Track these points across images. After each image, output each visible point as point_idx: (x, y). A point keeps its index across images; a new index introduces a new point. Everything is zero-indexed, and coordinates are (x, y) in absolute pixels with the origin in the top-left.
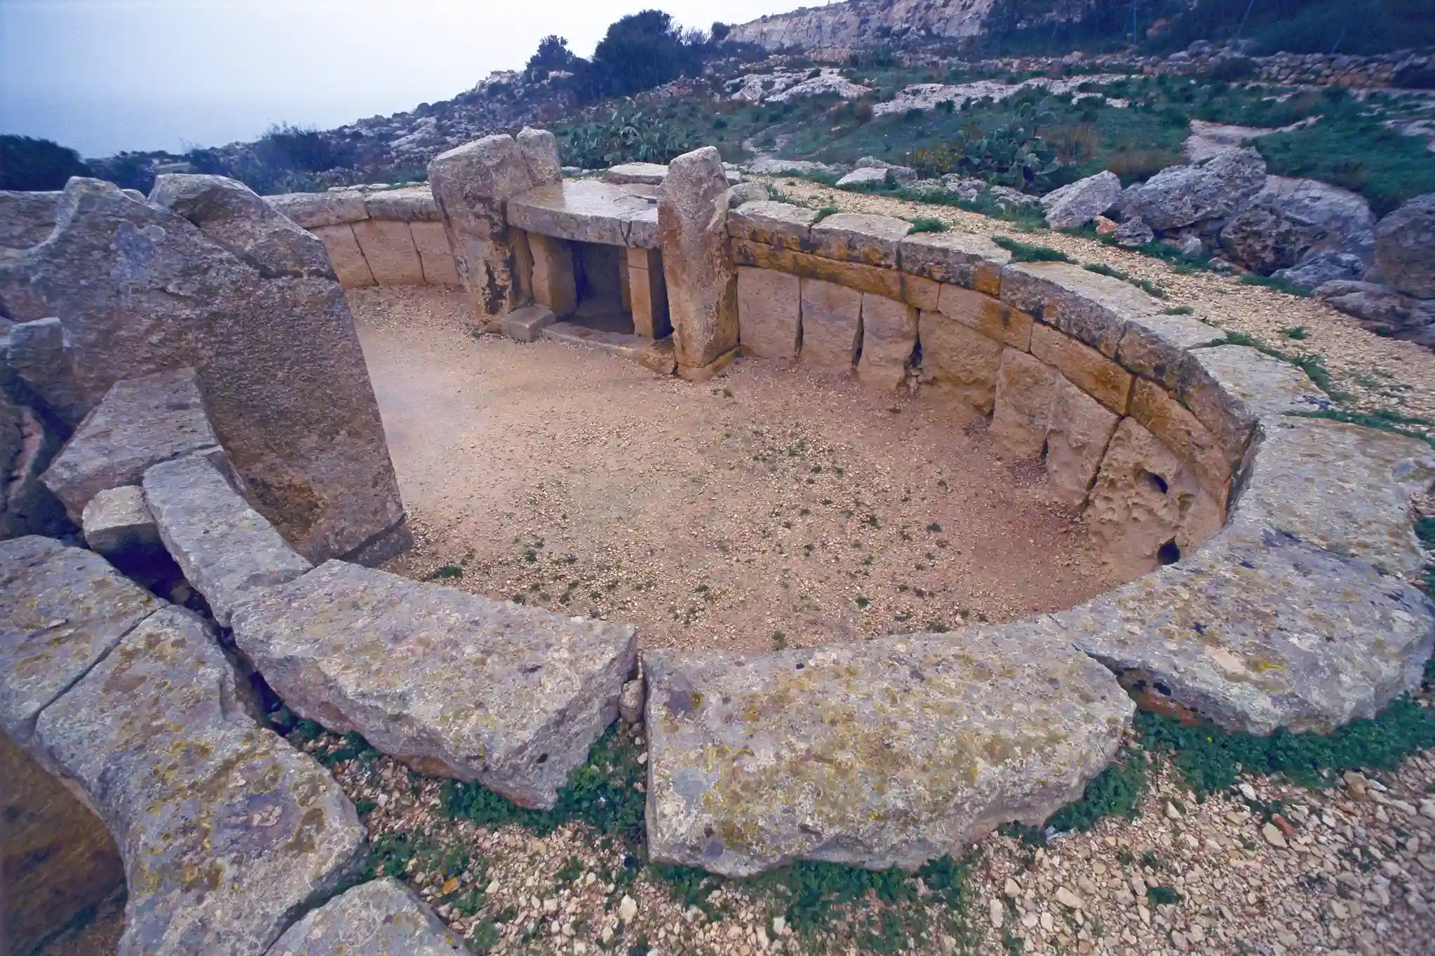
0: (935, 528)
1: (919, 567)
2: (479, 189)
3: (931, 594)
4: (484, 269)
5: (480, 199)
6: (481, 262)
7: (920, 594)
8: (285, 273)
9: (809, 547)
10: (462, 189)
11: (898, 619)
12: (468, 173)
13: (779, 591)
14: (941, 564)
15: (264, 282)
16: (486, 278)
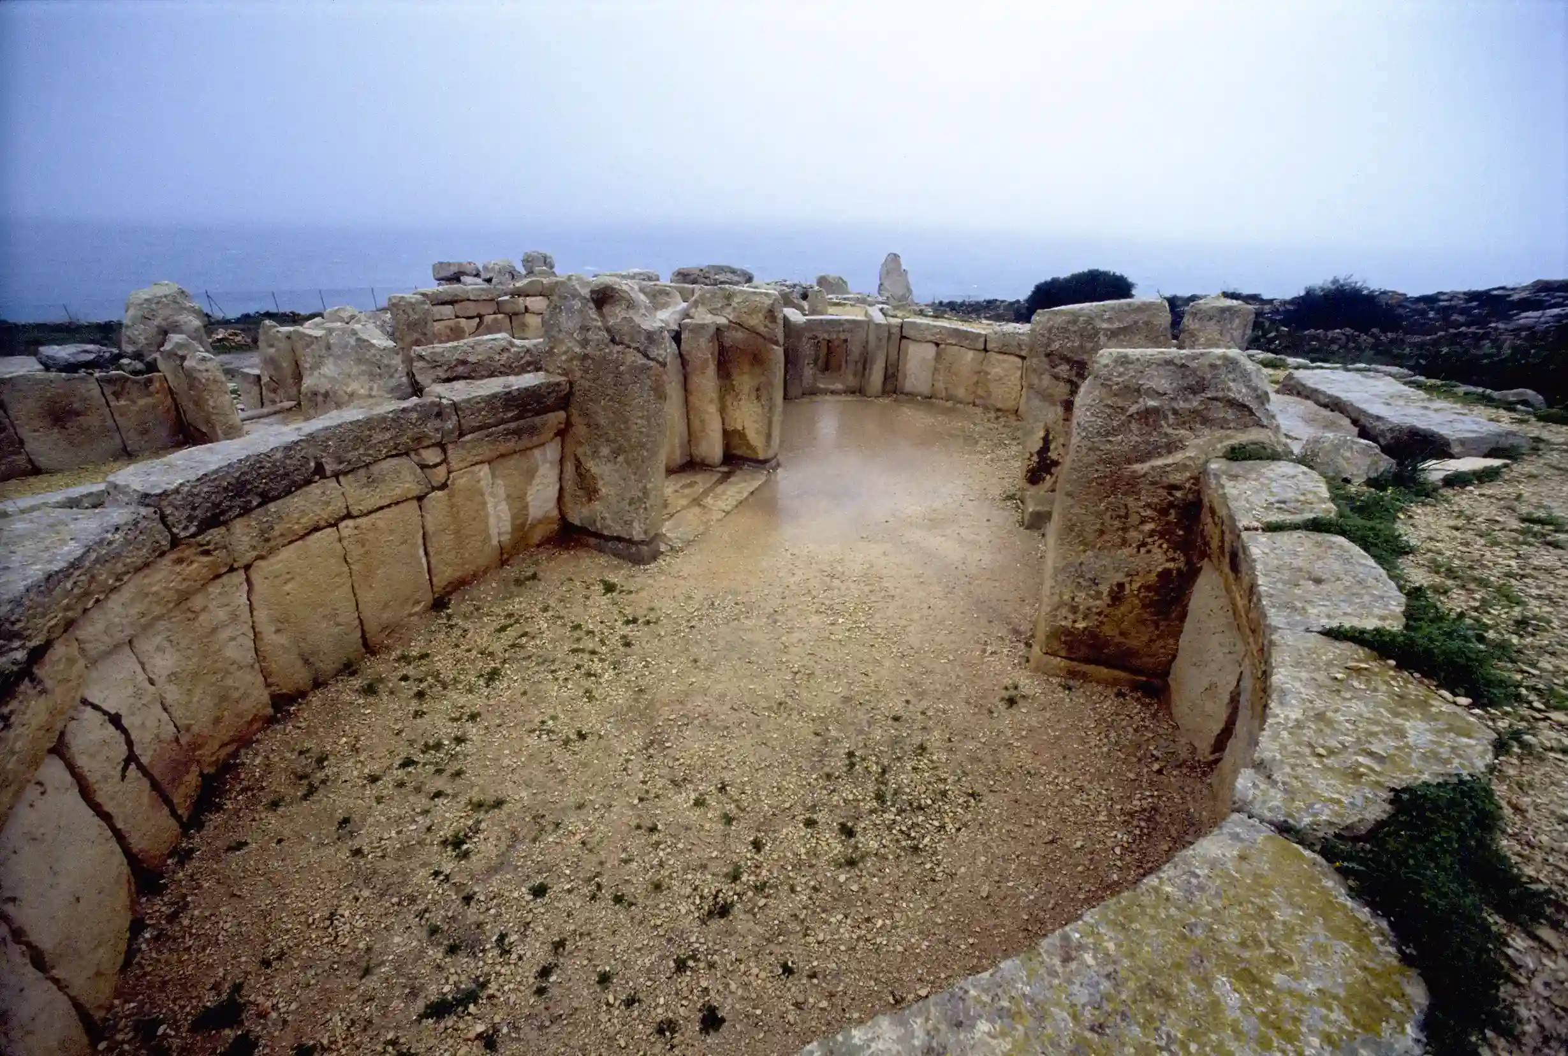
0: (711, 1021)
1: (604, 979)
2: (1071, 350)
3: (540, 991)
4: (1042, 434)
5: (1067, 360)
6: (1042, 425)
7: (545, 972)
8: (622, 343)
9: (653, 829)
10: (1048, 345)
11: (502, 937)
12: (1066, 330)
13: (571, 801)
14: (612, 1021)
15: (611, 345)
16: (1040, 444)
